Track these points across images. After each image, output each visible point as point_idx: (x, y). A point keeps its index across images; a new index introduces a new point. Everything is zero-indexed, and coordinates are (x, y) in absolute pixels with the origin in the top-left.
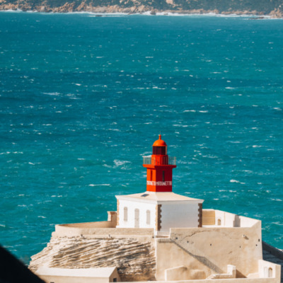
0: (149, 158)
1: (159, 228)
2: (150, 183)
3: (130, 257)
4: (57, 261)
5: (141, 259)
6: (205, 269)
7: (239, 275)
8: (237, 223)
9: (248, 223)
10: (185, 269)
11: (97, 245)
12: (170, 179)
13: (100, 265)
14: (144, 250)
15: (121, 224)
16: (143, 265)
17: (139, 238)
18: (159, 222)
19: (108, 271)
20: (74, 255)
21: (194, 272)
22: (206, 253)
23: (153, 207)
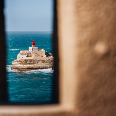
0: (32, 43)
1: (33, 51)
2: (32, 45)
4: (20, 55)
6: (38, 56)
7: (42, 56)
9: (44, 50)
10: (35, 56)
11: (25, 53)
14: (30, 53)
16: (30, 55)
17: (30, 52)
19: (26, 56)
20: (22, 54)
22: (38, 54)
23: (32, 48)
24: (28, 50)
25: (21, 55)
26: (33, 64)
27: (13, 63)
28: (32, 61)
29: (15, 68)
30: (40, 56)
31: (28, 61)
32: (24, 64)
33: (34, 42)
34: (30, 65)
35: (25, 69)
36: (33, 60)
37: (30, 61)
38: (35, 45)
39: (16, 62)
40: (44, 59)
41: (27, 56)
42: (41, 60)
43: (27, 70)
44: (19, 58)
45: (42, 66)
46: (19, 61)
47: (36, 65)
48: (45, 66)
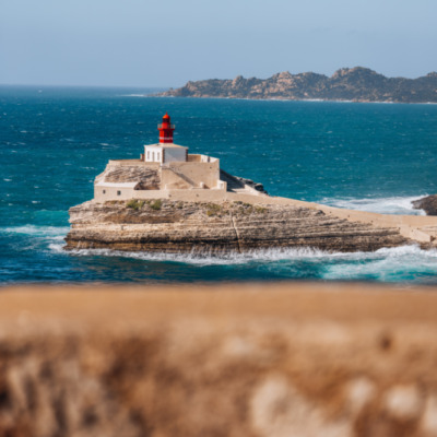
0: (161, 126)
1: (164, 161)
2: (161, 138)
4: (108, 179)
5: (152, 178)
6: (187, 184)
7: (205, 187)
8: (209, 160)
9: (213, 160)
10: (176, 184)
11: (129, 170)
13: (130, 181)
14: (154, 173)
15: (146, 160)
16: (154, 181)
17: (152, 167)
18: (164, 159)
19: (134, 184)
20: (116, 176)
21: (181, 186)
22: (189, 176)
23: (160, 151)
24: (143, 160)
26: (167, 220)
27: (73, 218)
28: (163, 209)
29: (83, 239)
30: (195, 185)
31: (142, 206)
33: (167, 121)
34: (156, 227)
35: (131, 245)
36: (165, 201)
37: (153, 207)
38: (171, 135)
39: (90, 213)
40: (218, 201)
41: (140, 187)
42: (204, 205)
43: (139, 246)
44: (104, 192)
45: (207, 229)
46: (100, 206)
47: (179, 224)
48: (221, 229)
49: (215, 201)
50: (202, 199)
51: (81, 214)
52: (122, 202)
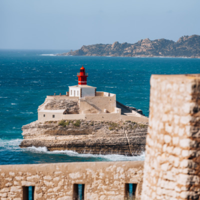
0: (79, 74)
1: (81, 96)
2: (79, 82)
3: (71, 106)
4: (46, 108)
5: (74, 107)
6: (96, 110)
7: (107, 112)
8: (109, 95)
9: (112, 95)
10: (89, 110)
11: (60, 102)
12: (86, 80)
13: (60, 109)
14: (76, 104)
15: (70, 95)
16: (75, 109)
17: (74, 100)
18: (81, 94)
19: (63, 111)
20: (52, 106)
21: (92, 111)
22: (97, 105)
23: (79, 90)
24: (68, 95)
25: (49, 107)
26: (84, 133)
27: (25, 132)
28: (82, 126)
30: (101, 111)
31: (69, 124)
32: (58, 134)
33: (83, 71)
34: (77, 137)
35: (62, 148)
36: (83, 121)
37: (75, 125)
39: (36, 129)
40: (116, 120)
41: (67, 112)
42: (107, 123)
44: (44, 116)
45: (109, 138)
46: (42, 125)
47: (91, 135)
48: (118, 138)
49: (114, 121)
50: (106, 120)
51: (29, 130)
52: (56, 122)
